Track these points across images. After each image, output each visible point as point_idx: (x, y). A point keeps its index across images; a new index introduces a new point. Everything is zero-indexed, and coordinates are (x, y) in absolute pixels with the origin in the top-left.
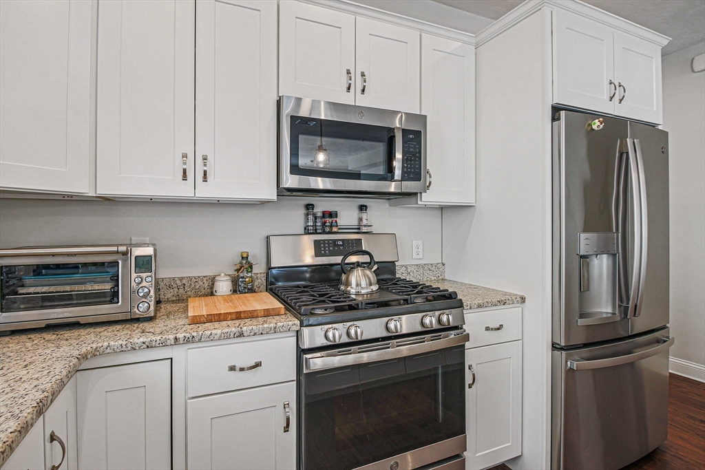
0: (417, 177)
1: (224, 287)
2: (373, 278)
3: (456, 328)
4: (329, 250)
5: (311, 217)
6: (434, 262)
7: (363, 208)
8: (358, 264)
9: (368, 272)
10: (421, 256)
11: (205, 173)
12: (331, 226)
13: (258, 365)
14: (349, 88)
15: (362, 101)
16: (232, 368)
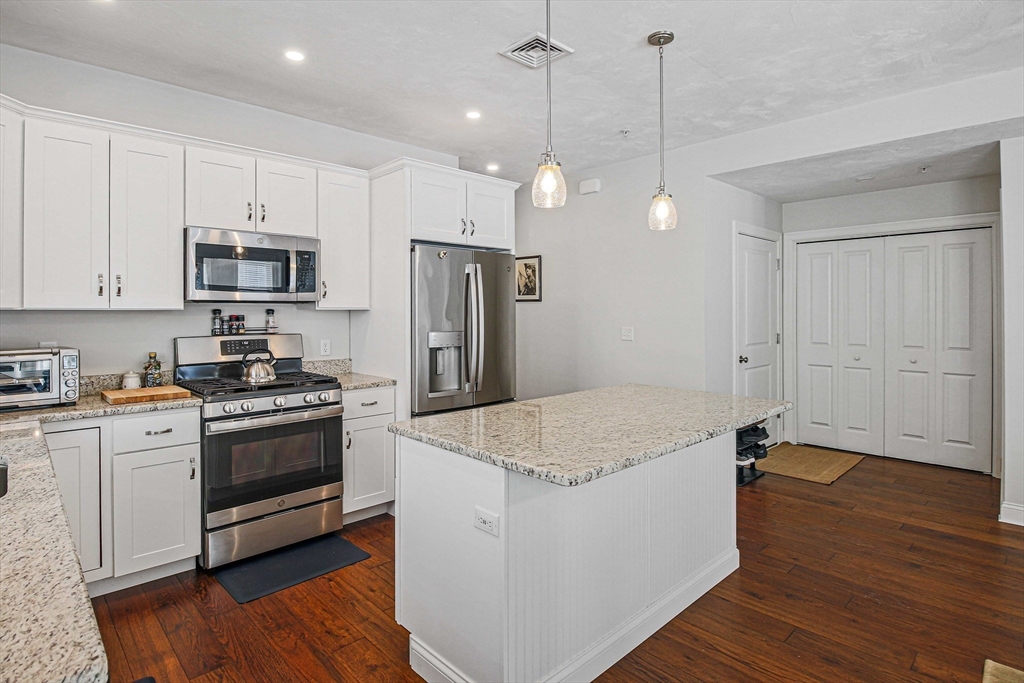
0: (313, 289)
1: (133, 382)
2: (271, 370)
3: (337, 403)
4: (236, 350)
5: (217, 321)
6: (342, 358)
7: (270, 312)
8: (259, 360)
9: (267, 366)
10: (328, 353)
11: (119, 289)
12: (238, 329)
13: (169, 431)
14: (250, 217)
15: (263, 227)
16: (149, 433)
